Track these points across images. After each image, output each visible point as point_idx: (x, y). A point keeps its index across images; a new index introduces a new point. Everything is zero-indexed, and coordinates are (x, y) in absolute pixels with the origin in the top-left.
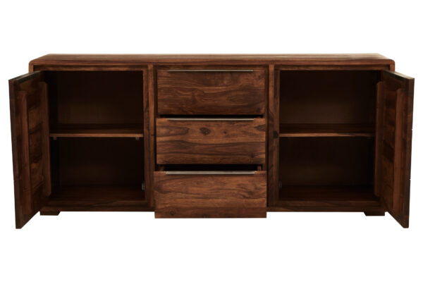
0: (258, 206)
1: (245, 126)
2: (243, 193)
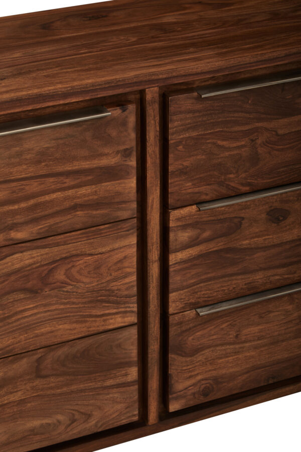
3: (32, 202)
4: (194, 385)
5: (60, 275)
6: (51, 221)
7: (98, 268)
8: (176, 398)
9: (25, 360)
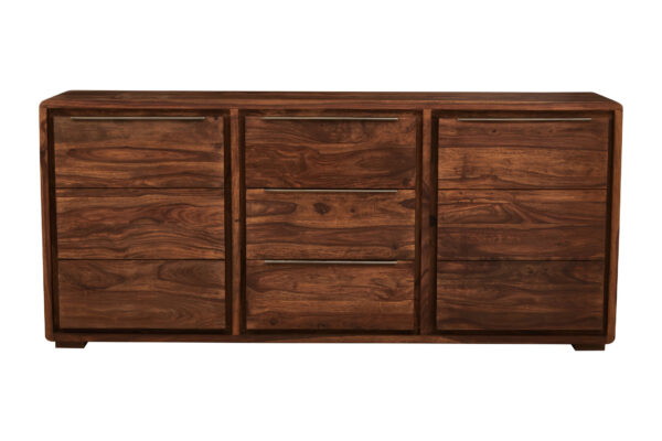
0: (400, 311)
1: (383, 200)
2: (378, 293)
3: (158, 164)
4: (265, 313)
5: (174, 214)
6: (169, 179)
7: (199, 215)
8: (252, 320)
9: (151, 265)
